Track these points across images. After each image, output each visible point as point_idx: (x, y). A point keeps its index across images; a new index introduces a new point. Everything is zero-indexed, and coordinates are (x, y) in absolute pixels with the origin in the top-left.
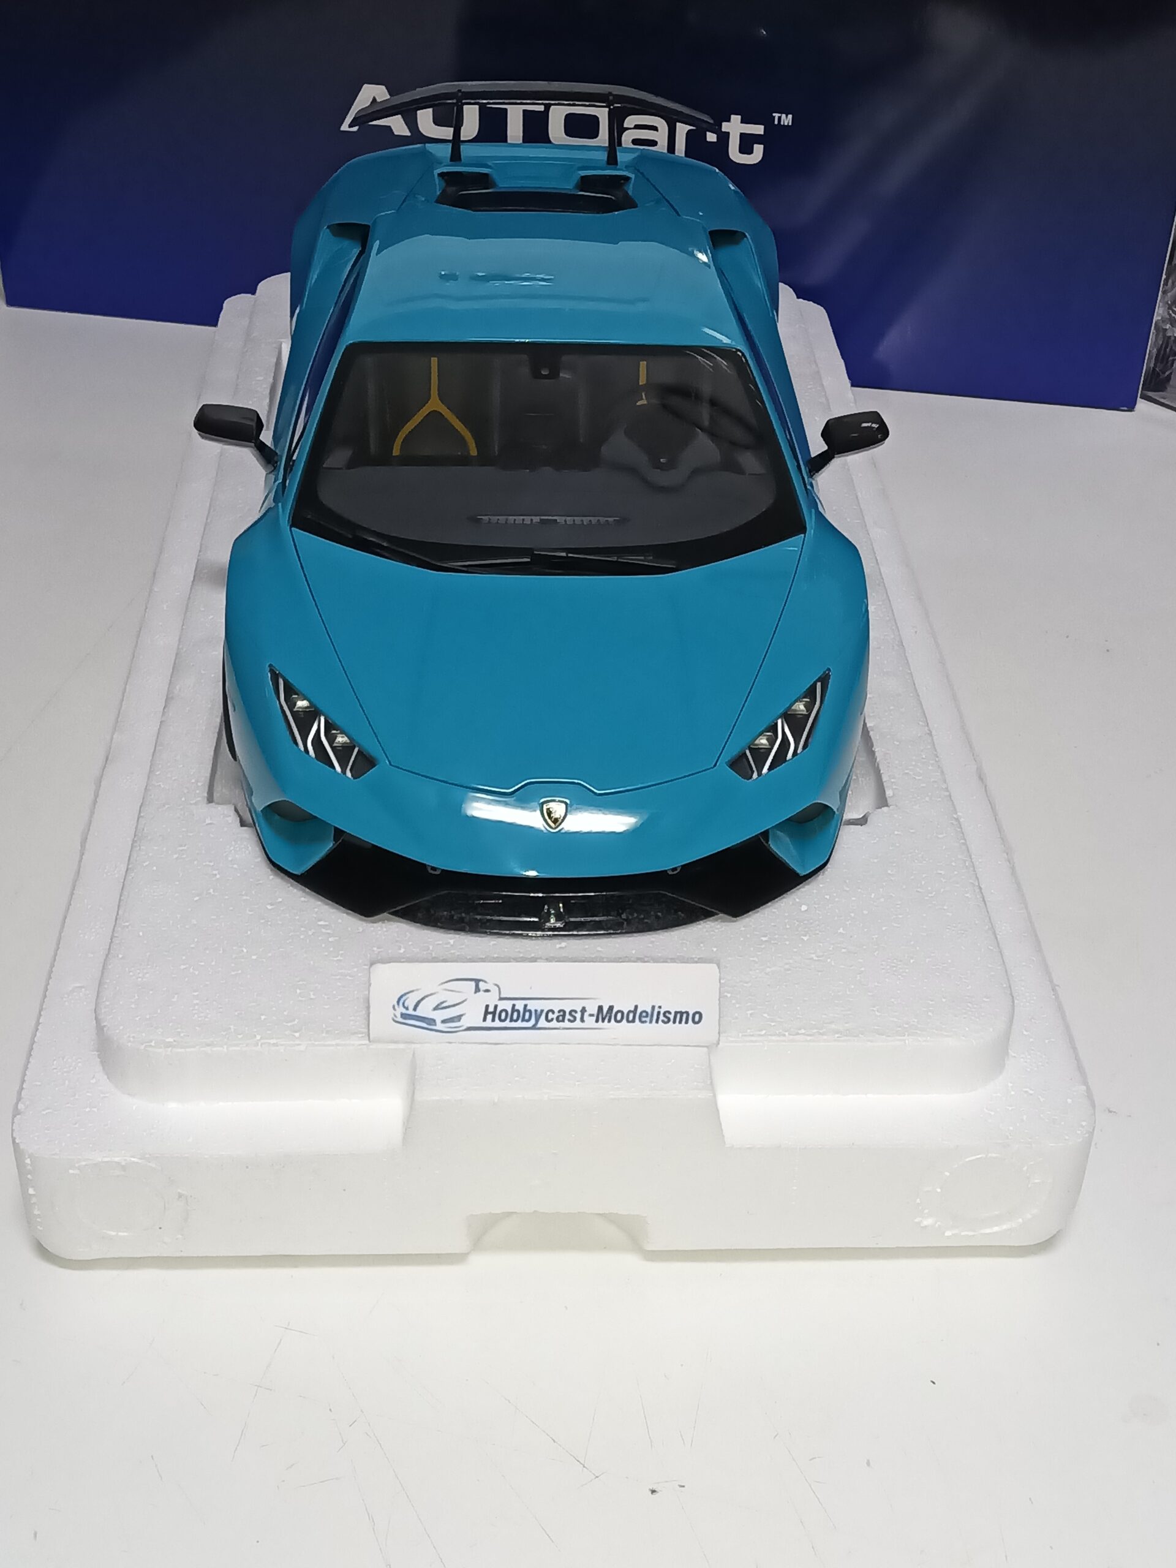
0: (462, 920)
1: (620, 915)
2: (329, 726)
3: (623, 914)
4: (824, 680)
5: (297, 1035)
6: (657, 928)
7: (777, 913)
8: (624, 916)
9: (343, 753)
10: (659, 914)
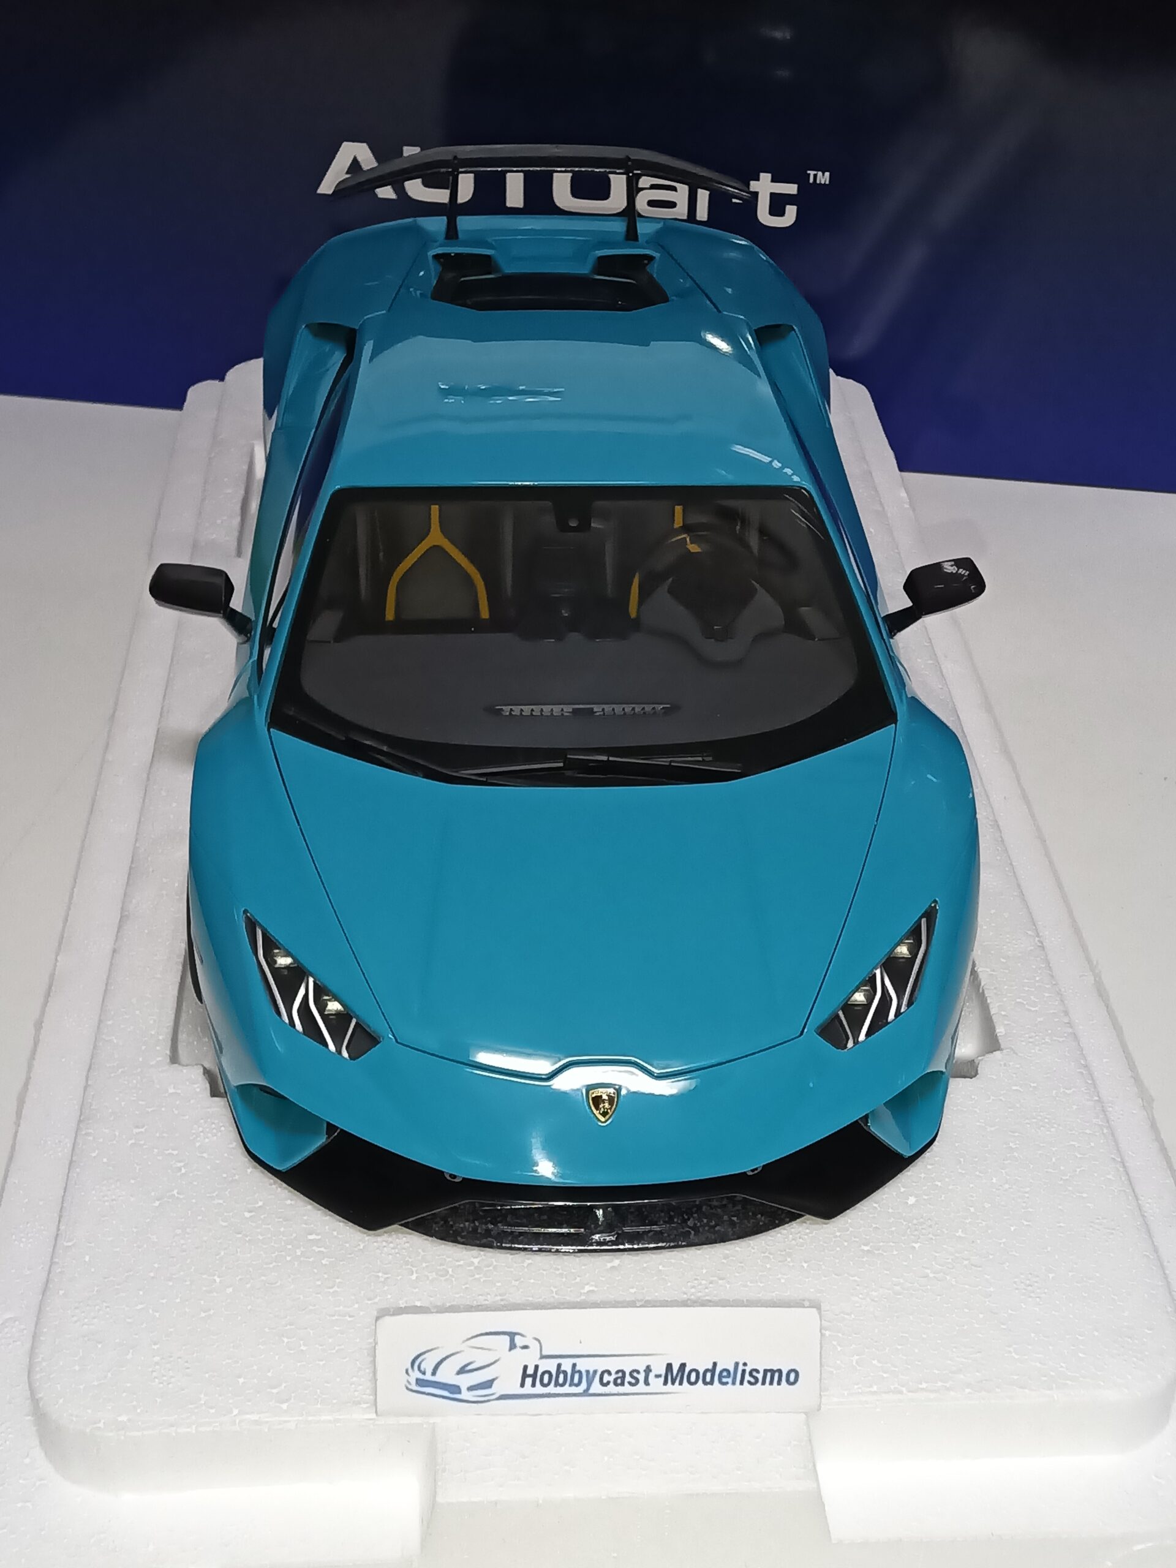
0: (488, 1233)
1: (685, 1221)
2: (319, 990)
3: (689, 1219)
4: (930, 915)
5: (285, 1406)
6: (732, 1237)
7: (879, 1209)
8: (690, 1223)
9: (338, 1023)
10: (735, 1219)
